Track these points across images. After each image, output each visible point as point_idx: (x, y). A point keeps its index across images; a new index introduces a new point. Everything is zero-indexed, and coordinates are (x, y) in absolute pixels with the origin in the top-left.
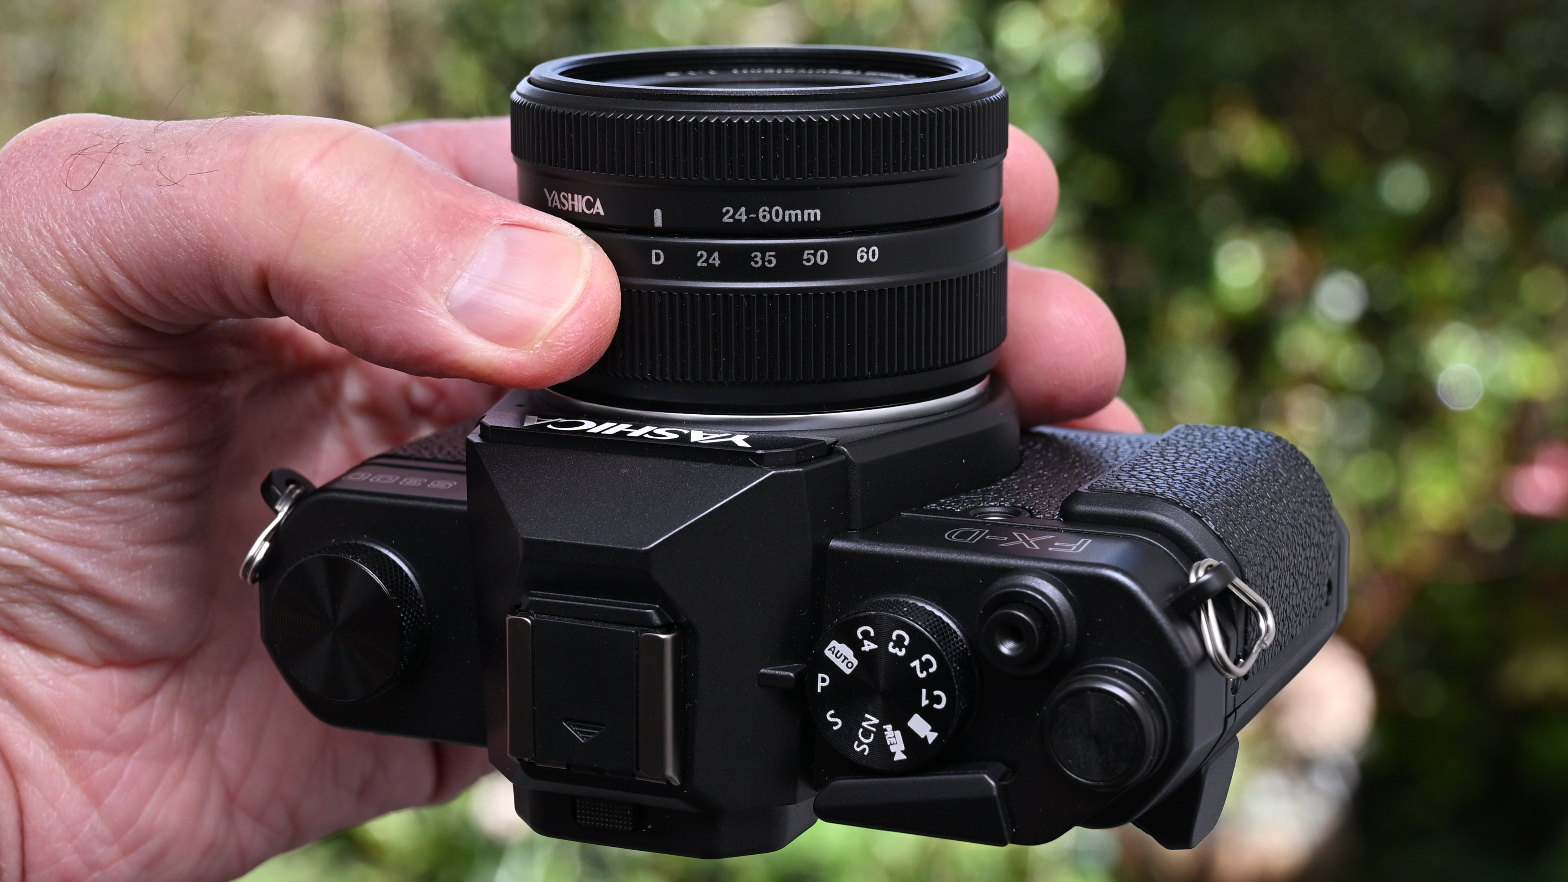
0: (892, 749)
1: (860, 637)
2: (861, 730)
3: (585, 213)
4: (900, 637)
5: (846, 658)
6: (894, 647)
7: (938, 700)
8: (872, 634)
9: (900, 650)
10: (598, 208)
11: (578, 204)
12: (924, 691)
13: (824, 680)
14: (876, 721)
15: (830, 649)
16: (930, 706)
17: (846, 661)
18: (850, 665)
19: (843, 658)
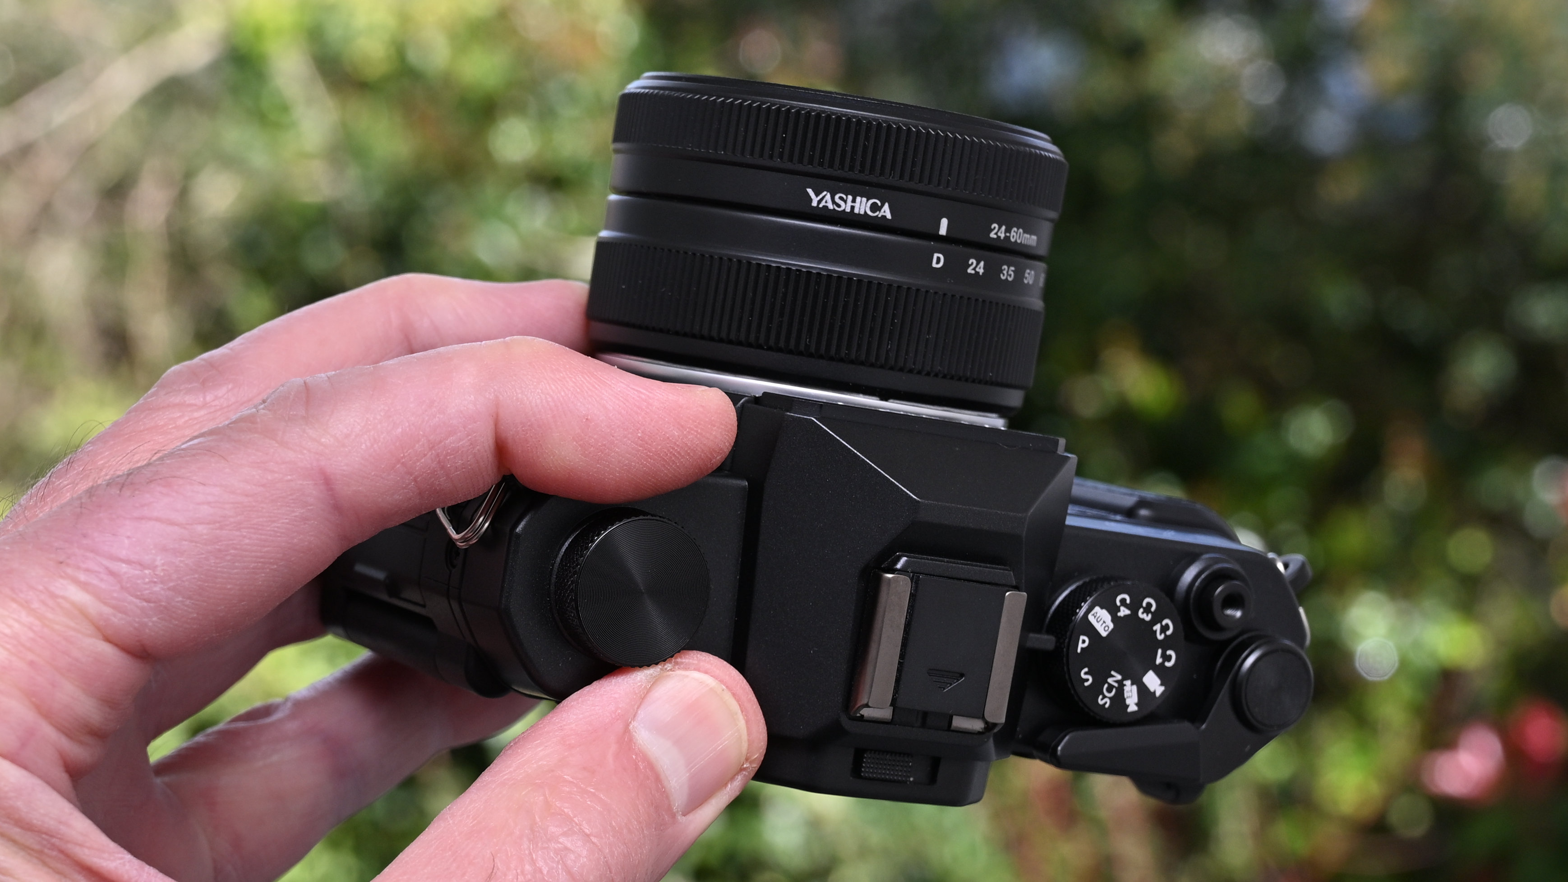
0: (1128, 702)
1: (1118, 603)
2: (1106, 686)
3: (868, 215)
4: (1149, 605)
5: (1104, 622)
6: (1143, 613)
7: (1169, 658)
8: (1128, 601)
9: (1147, 615)
10: (885, 212)
11: (860, 206)
12: (1160, 651)
13: (1084, 642)
14: (1119, 677)
15: (1093, 615)
16: (1162, 664)
17: (1104, 625)
18: (1107, 628)
19: (1102, 622)
